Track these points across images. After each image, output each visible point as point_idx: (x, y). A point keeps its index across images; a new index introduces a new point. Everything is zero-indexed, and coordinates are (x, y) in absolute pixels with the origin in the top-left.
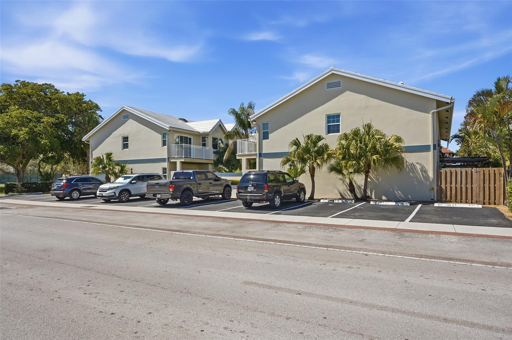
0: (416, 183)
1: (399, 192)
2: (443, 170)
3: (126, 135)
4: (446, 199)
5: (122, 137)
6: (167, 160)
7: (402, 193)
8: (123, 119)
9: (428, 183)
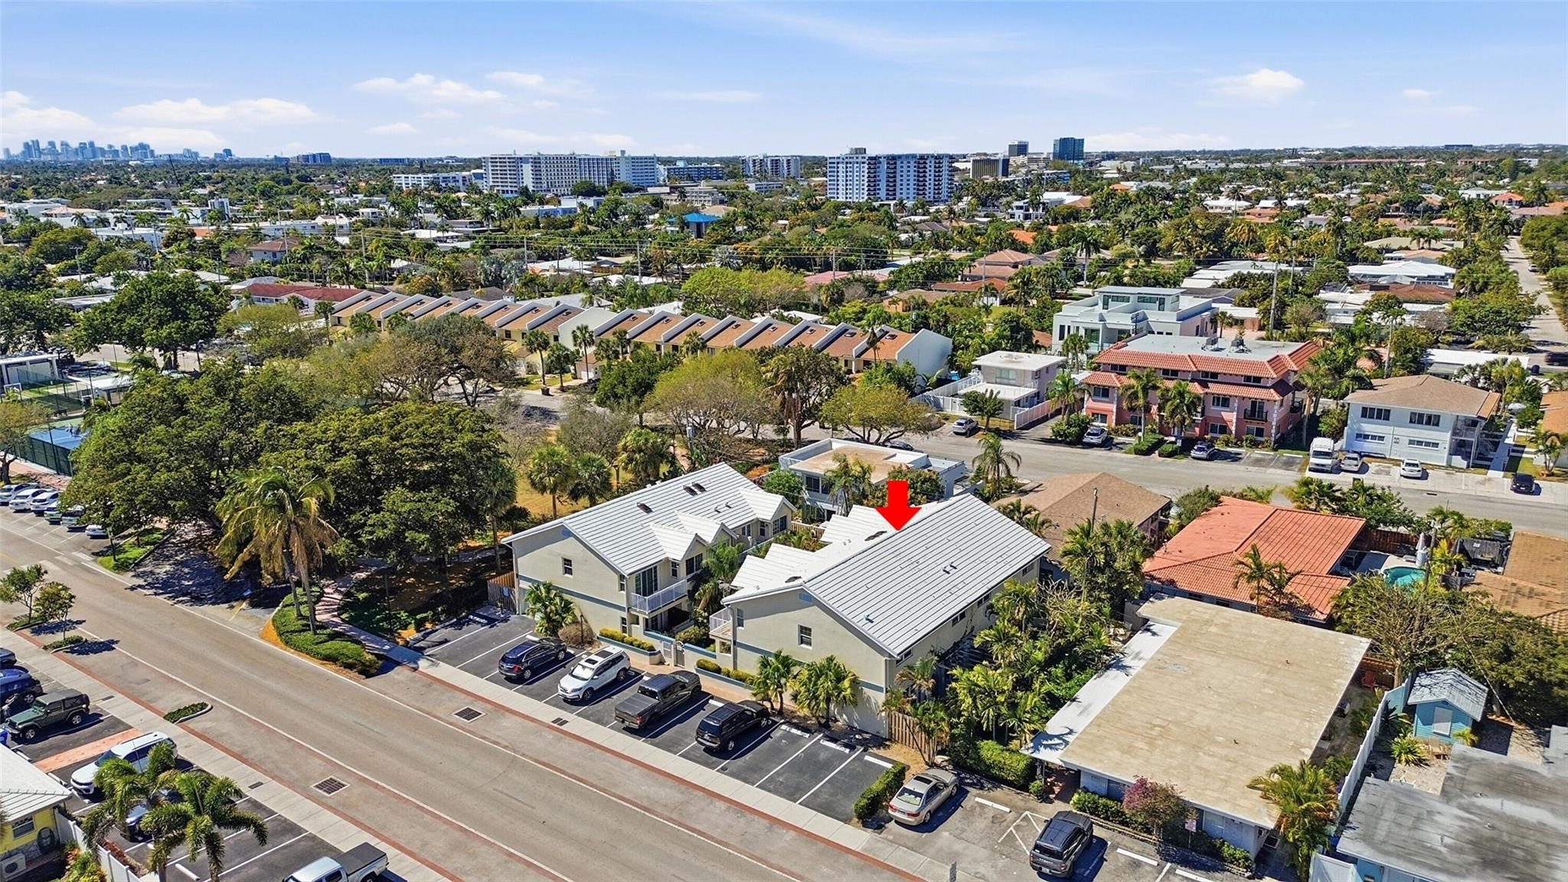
3: (567, 558)
5: (562, 557)
6: (627, 610)
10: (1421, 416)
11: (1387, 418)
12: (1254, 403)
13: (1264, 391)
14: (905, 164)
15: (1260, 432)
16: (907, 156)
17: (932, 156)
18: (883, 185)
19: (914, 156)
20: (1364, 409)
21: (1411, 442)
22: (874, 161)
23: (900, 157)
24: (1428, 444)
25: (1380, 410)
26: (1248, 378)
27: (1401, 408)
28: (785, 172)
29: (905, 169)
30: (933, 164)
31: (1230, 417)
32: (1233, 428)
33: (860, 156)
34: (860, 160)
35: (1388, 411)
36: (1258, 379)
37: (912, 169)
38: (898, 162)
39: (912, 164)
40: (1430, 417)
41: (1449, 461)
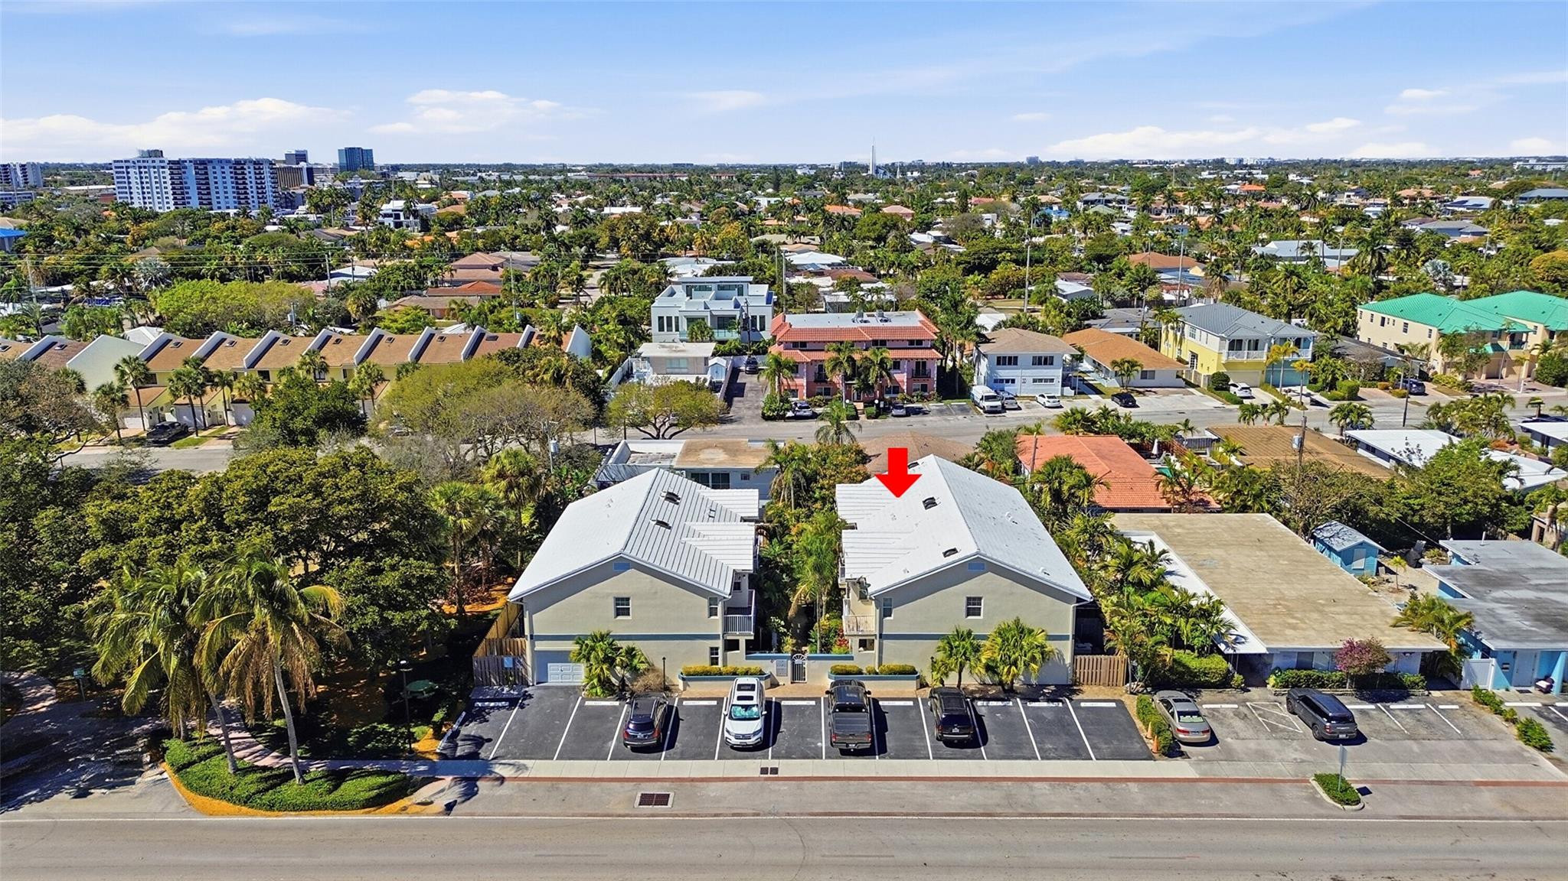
2: (1078, 657)
3: (623, 594)
5: (614, 597)
6: (721, 637)
8: (616, 570)
10: (1040, 358)
11: (1016, 363)
12: (918, 364)
13: (928, 351)
14: (218, 169)
15: (924, 388)
16: (220, 161)
17: (251, 161)
18: (193, 193)
19: (228, 161)
20: (999, 358)
21: (1035, 381)
22: (177, 166)
23: (210, 161)
24: (1046, 381)
25: (1010, 358)
26: (911, 342)
27: (1025, 354)
28: (21, 180)
29: (219, 175)
30: (252, 170)
31: (901, 377)
32: (905, 388)
33: (157, 160)
34: (157, 164)
35: (1016, 358)
36: (920, 342)
37: (228, 175)
38: (209, 167)
39: (227, 169)
40: (1046, 359)
41: (1062, 391)
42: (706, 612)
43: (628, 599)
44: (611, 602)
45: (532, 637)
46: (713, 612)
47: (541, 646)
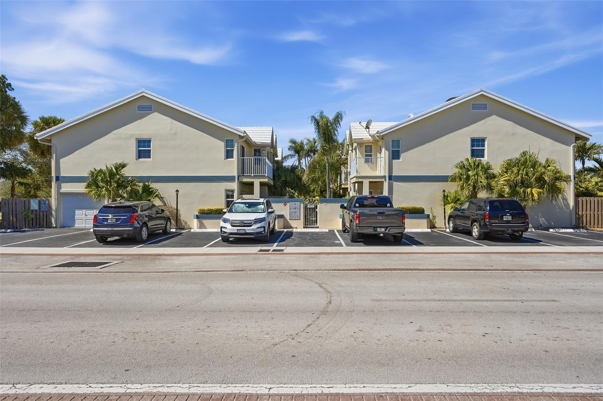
0: (558, 210)
1: (543, 219)
2: (580, 199)
3: (145, 137)
4: (583, 225)
5: (136, 139)
6: (236, 179)
7: (545, 220)
8: (139, 112)
9: (568, 210)
42: (223, 154)
43: (149, 141)
44: (133, 144)
45: (57, 178)
46: (229, 154)
47: (66, 188)
